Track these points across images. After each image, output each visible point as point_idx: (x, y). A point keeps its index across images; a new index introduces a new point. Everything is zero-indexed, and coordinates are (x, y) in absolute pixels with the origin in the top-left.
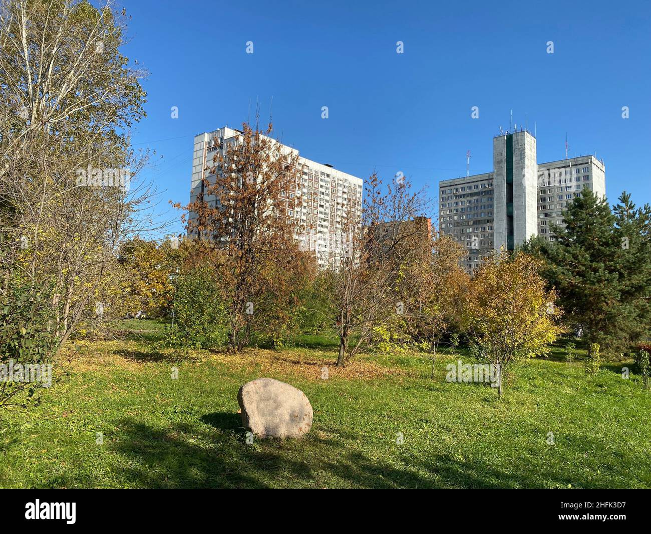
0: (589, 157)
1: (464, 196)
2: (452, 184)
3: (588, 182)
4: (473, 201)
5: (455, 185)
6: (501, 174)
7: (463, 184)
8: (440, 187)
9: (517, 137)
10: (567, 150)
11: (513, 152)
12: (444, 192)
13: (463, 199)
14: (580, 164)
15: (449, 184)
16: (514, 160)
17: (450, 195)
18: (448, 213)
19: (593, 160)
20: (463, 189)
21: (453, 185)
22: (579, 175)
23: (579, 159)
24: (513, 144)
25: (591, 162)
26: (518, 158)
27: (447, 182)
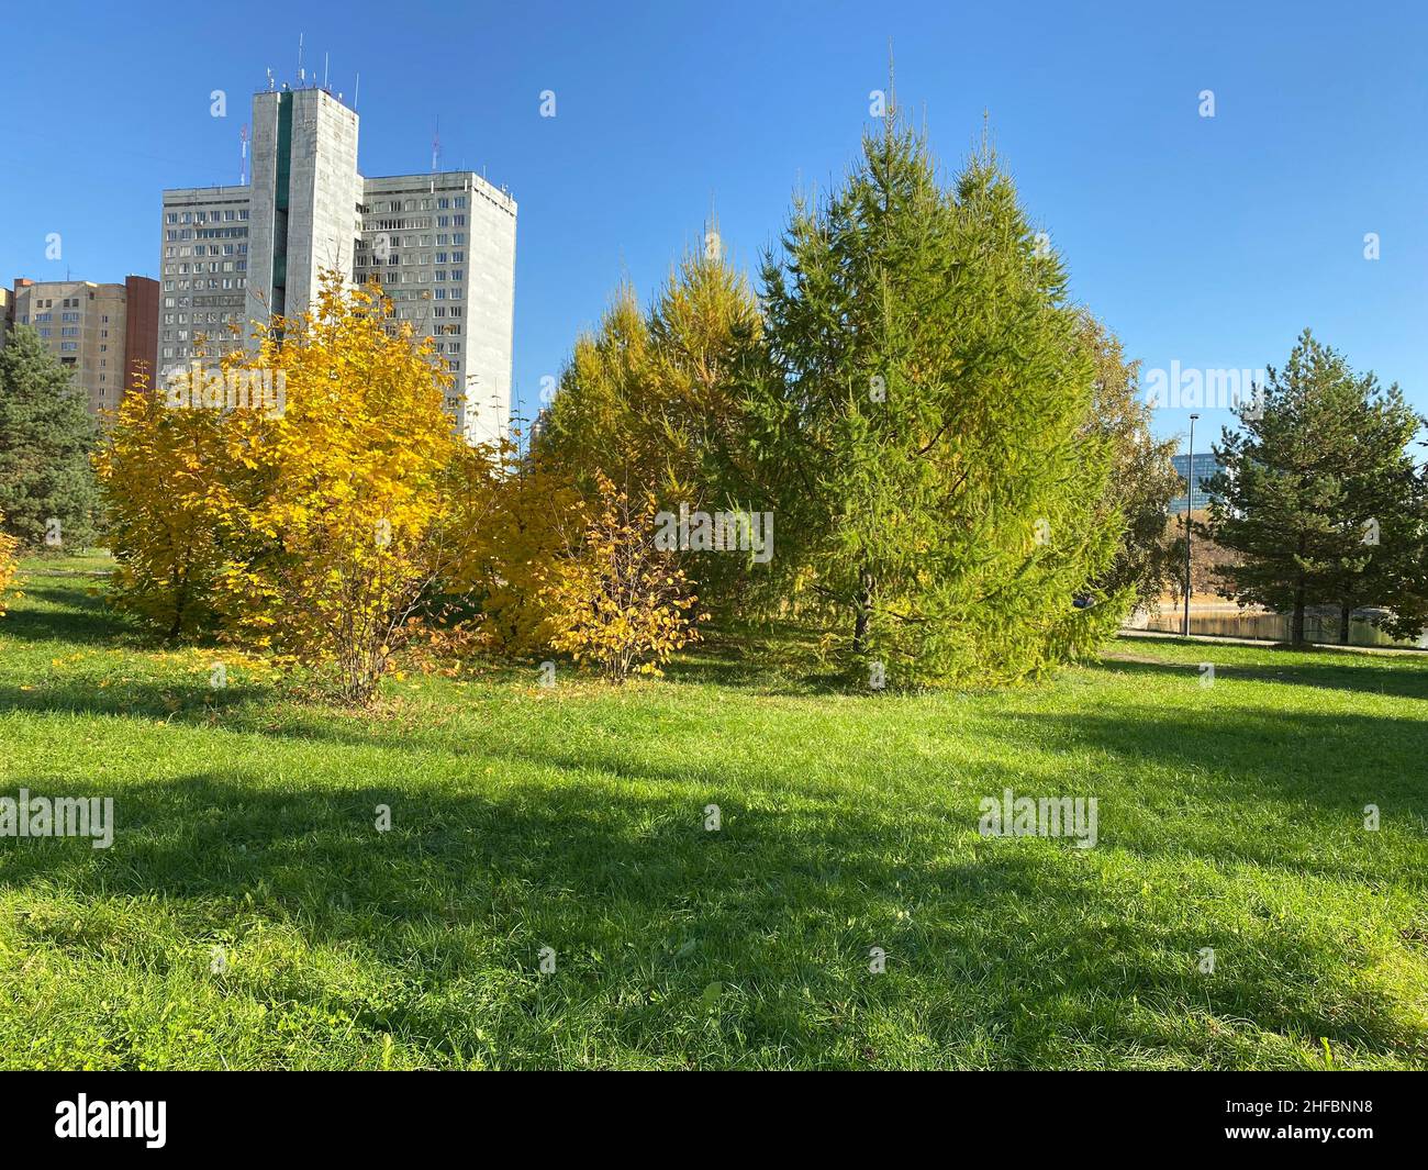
0: (467, 174)
1: (218, 233)
2: (193, 200)
3: (461, 230)
4: (236, 248)
5: (201, 204)
6: (265, 186)
7: (216, 203)
8: (166, 205)
9: (301, 99)
10: (435, 154)
11: (293, 136)
12: (174, 218)
13: (215, 241)
14: (451, 189)
15: (185, 200)
16: (292, 156)
17: (187, 227)
18: (181, 271)
19: (474, 183)
20: (216, 216)
21: (194, 204)
22: (447, 212)
23: (451, 177)
24: (294, 118)
25: (469, 187)
26: (303, 152)
27: (180, 193)
